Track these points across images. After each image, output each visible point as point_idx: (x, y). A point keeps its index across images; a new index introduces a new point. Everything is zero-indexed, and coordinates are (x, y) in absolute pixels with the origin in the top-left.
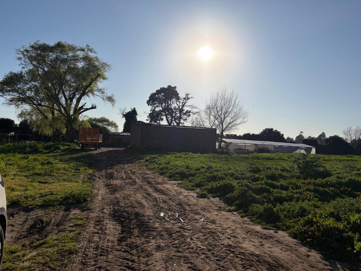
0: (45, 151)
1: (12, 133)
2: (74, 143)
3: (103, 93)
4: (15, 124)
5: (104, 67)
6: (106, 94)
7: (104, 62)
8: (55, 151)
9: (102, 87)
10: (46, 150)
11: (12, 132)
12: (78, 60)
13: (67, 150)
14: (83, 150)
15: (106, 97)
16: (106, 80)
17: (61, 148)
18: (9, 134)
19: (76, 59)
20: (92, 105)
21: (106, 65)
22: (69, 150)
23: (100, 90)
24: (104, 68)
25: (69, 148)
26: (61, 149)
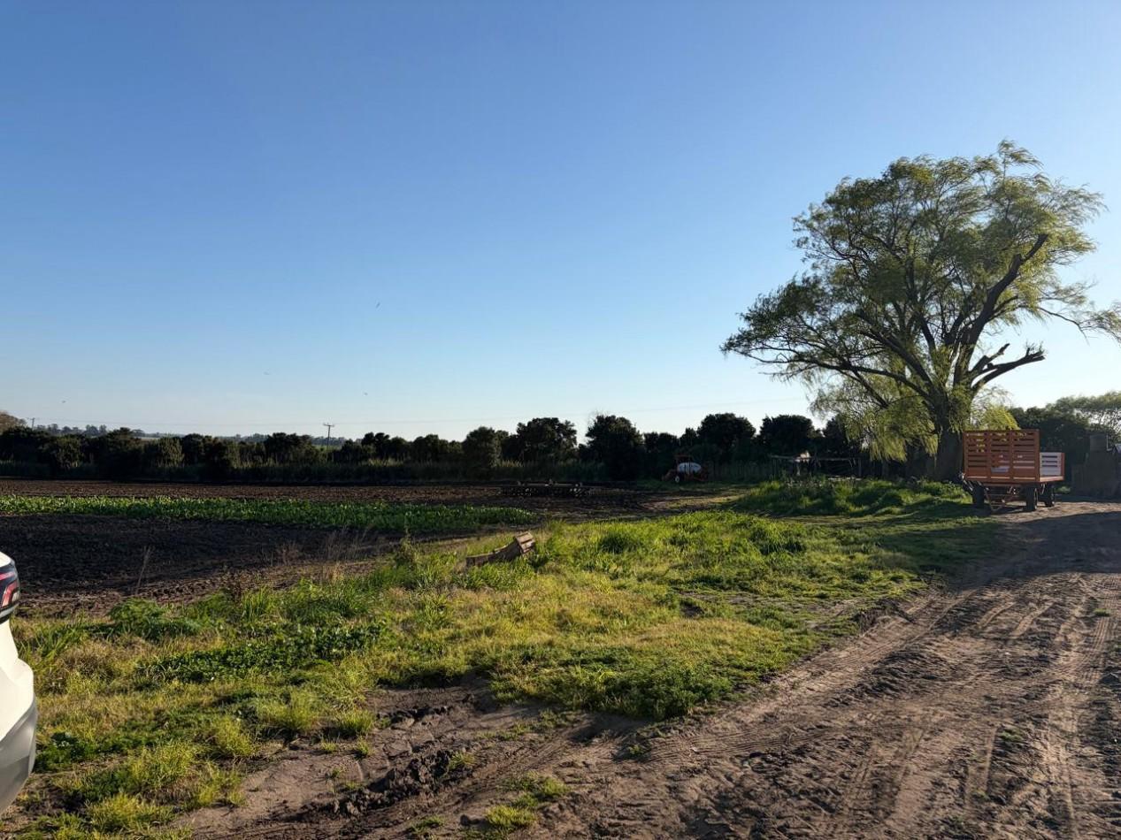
0: (853, 509)
1: (803, 456)
2: (958, 482)
3: (1080, 300)
4: (816, 429)
5: (1073, 208)
6: (1092, 303)
7: (1071, 189)
8: (883, 510)
9: (1076, 281)
10: (860, 506)
11: (804, 453)
12: (974, 204)
13: (920, 508)
14: (978, 507)
15: (1088, 318)
16: (1088, 255)
17: (905, 501)
18: (796, 458)
19: (967, 204)
20: (1029, 350)
21: (1081, 197)
22: (928, 507)
23: (1067, 291)
24: (1074, 211)
25: (928, 502)
26: (905, 504)
